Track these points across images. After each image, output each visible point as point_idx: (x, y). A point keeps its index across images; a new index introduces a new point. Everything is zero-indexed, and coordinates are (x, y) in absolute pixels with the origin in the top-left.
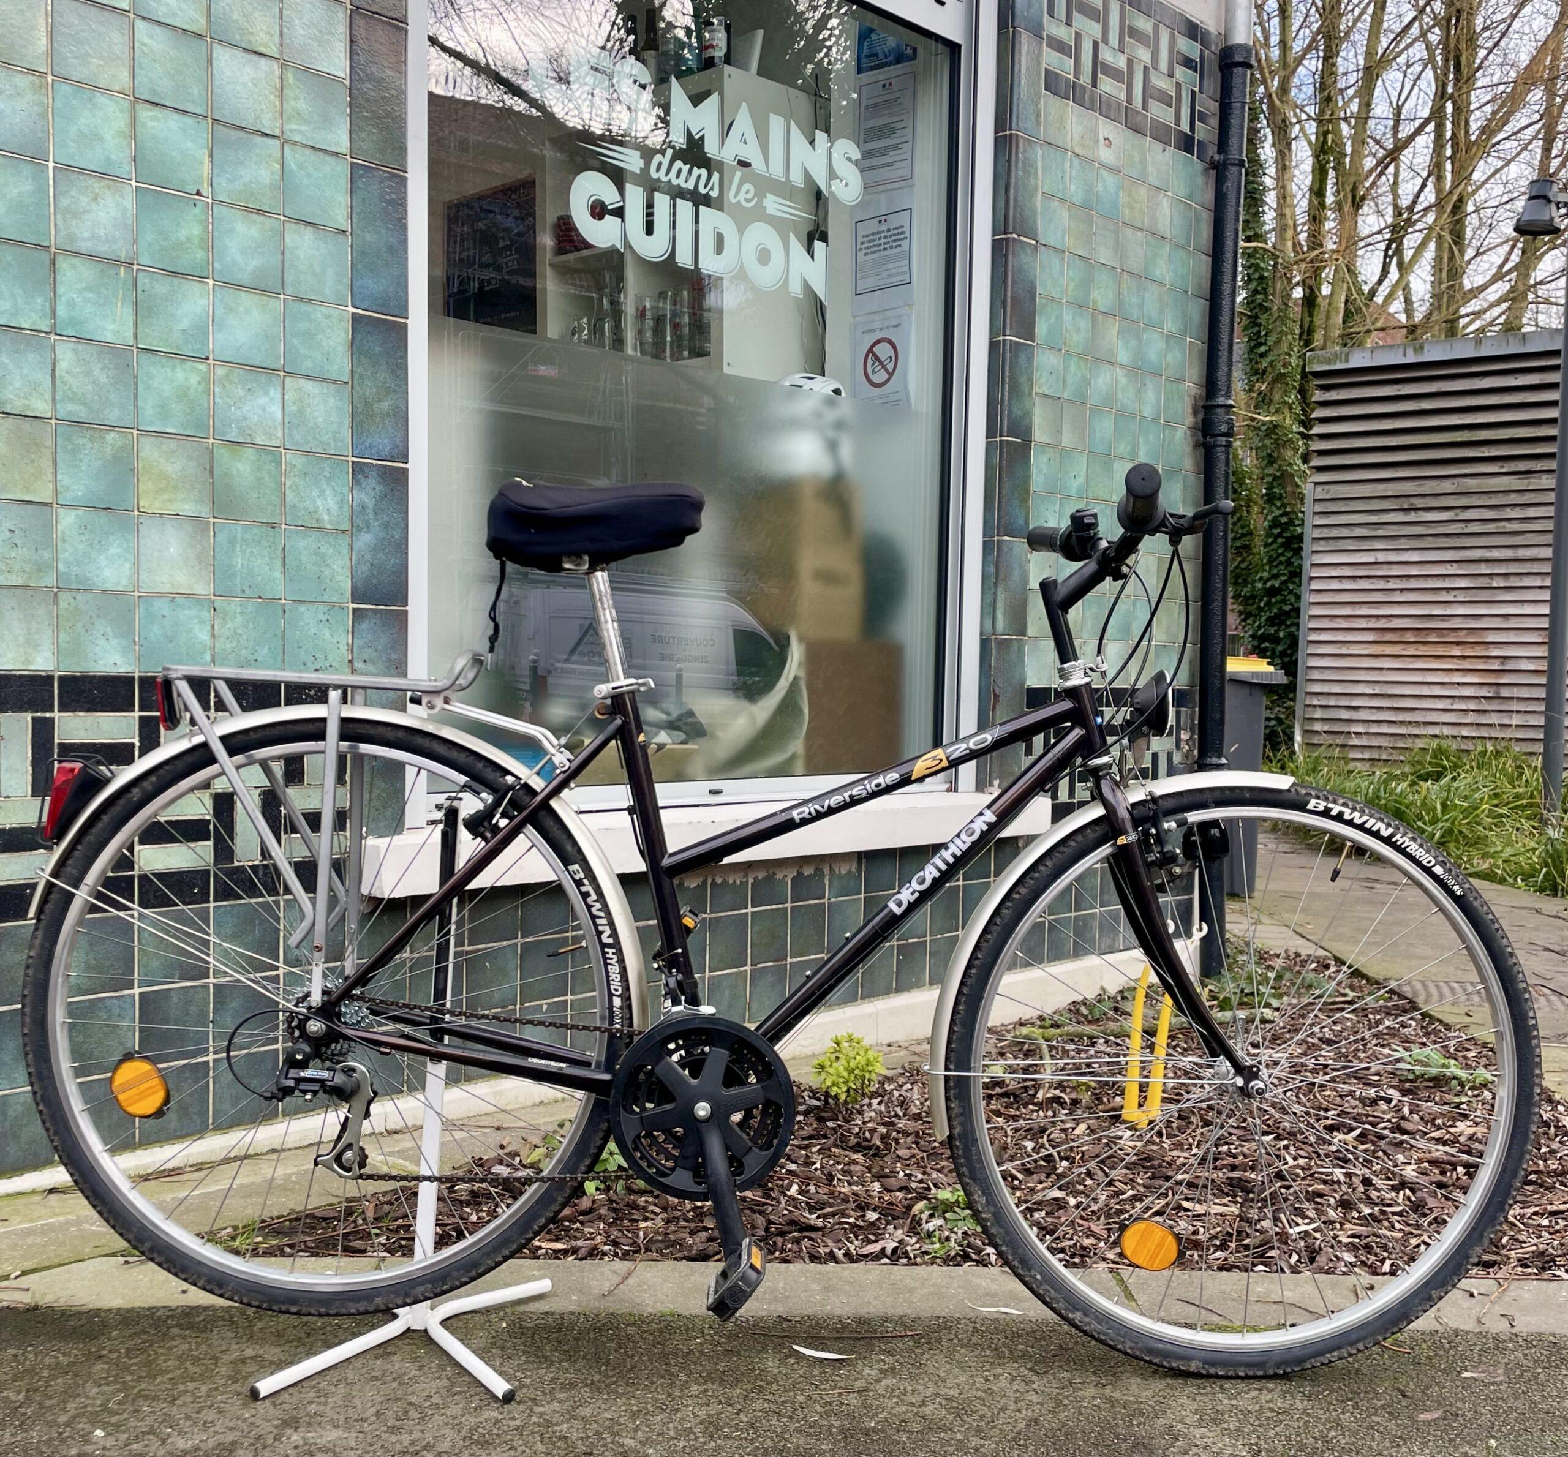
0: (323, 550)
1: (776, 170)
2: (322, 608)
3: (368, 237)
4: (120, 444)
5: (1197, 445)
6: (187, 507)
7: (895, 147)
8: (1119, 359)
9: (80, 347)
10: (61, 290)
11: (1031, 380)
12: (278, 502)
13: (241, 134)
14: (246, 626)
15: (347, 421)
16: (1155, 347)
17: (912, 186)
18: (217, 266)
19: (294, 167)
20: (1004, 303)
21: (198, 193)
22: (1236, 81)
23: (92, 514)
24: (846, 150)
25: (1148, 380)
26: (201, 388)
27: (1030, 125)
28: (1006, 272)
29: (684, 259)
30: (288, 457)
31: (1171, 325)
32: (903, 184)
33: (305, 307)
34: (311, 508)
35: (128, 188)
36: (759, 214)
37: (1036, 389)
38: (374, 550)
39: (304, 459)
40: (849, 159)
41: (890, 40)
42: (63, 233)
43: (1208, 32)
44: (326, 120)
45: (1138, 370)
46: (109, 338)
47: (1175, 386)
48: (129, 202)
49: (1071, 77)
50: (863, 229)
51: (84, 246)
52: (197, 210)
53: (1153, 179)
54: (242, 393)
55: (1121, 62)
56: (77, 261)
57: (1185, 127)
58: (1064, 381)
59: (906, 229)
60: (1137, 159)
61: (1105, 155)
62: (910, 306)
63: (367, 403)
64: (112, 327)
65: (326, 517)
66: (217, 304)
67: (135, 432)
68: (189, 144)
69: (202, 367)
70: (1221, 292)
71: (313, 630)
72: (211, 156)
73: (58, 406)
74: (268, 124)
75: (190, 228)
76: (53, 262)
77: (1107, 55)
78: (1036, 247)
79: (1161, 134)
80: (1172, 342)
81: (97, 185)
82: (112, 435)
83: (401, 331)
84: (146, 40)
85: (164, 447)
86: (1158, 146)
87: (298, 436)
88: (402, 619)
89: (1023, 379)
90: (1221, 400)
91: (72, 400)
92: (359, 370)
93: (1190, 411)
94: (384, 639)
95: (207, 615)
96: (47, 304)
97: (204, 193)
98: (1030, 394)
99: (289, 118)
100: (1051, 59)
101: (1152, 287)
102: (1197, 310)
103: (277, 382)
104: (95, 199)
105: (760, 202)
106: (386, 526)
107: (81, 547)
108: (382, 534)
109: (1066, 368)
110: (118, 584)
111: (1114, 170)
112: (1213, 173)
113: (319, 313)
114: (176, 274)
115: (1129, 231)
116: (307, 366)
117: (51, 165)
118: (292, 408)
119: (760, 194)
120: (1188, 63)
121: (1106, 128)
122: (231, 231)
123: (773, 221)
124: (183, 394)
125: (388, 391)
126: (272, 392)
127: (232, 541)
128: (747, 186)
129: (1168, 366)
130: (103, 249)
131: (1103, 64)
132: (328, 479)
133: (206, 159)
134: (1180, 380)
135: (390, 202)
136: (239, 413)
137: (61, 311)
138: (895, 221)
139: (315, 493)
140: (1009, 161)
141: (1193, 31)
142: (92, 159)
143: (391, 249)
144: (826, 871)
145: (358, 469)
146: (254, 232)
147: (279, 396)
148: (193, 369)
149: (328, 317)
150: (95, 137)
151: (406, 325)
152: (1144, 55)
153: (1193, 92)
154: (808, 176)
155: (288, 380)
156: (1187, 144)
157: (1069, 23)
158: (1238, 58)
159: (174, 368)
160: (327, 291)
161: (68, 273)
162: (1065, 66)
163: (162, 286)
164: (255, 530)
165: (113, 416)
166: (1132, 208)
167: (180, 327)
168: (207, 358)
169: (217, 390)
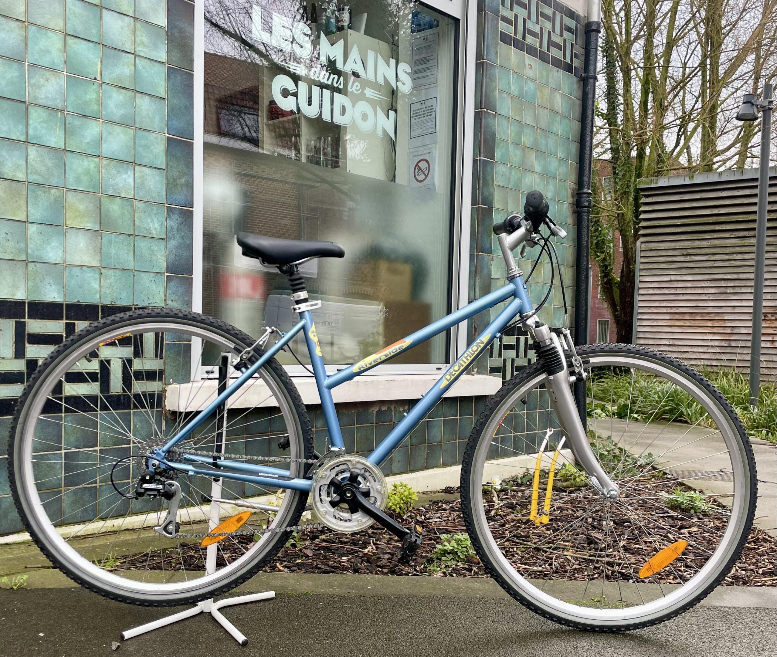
0: (152, 247)
1: (371, 75)
2: (152, 274)
3: (175, 101)
4: (58, 194)
5: (574, 212)
6: (89, 225)
7: (429, 68)
8: (536, 170)
9: (40, 149)
10: (30, 122)
11: (493, 178)
12: (132, 225)
13: (116, 51)
14: (116, 282)
15: (164, 188)
16: (553, 165)
17: (437, 86)
18: (104, 113)
19: (140, 68)
20: (480, 141)
21: (95, 79)
22: (593, 39)
23: (44, 227)
24: (404, 67)
25: (550, 181)
26: (96, 170)
27: (492, 57)
28: (481, 127)
29: (326, 117)
30: (137, 203)
31: (561, 155)
32: (433, 85)
33: (145, 133)
34: (147, 228)
35: (62, 75)
36: (362, 97)
37: (495, 183)
38: (178, 248)
39: (144, 204)
40: (406, 72)
41: (426, 17)
42: (31, 96)
43: (579, 16)
44: (155, 46)
45: (545, 176)
46: (53, 145)
47: (563, 183)
48: (63, 82)
49: (513, 35)
50: (414, 107)
51: (42, 102)
52: (95, 87)
53: (551, 85)
54: (115, 172)
55: (537, 29)
56: (38, 109)
57: (568, 60)
58: (509, 179)
59: (434, 107)
60: (545, 74)
61: (529, 72)
62: (436, 143)
63: (174, 179)
64: (54, 140)
65: (154, 232)
66: (104, 130)
67: (65, 189)
68: (91, 56)
69: (96, 160)
70: (585, 139)
71: (147, 285)
72: (101, 62)
73: (29, 176)
74: (128, 47)
75: (91, 95)
76: (27, 109)
77: (530, 25)
78: (495, 116)
79: (556, 63)
80: (562, 162)
81: (48, 74)
82: (54, 190)
83: (190, 146)
84: (73, 8)
85: (78, 197)
86: (555, 69)
87: (141, 194)
88: (189, 282)
89: (489, 178)
90: (585, 191)
91: (35, 173)
92: (171, 163)
93: (570, 195)
94: (181, 291)
95: (98, 276)
96: (24, 128)
97: (98, 78)
98: (493, 185)
99: (138, 45)
100: (503, 26)
101: (552, 136)
102: (574, 148)
103: (131, 167)
104: (47, 80)
105: (363, 91)
106: (182, 237)
107: (39, 242)
108: (180, 241)
109: (510, 173)
110: (56, 260)
111: (533, 80)
112: (582, 82)
113: (152, 136)
114: (84, 116)
115: (541, 110)
116: (145, 161)
117: (27, 64)
118: (138, 180)
119: (363, 88)
120: (569, 30)
121: (529, 59)
122: (111, 97)
123: (369, 101)
124: (87, 172)
125: (184, 174)
126: (129, 172)
127: (110, 242)
128: (357, 84)
129: (559, 173)
130: (50, 104)
131: (529, 30)
132: (155, 214)
133: (99, 63)
134: (565, 181)
135: (185, 85)
136: (113, 182)
137: (31, 132)
138: (428, 103)
139: (149, 220)
140: (482, 74)
141: (571, 14)
142: (45, 61)
143: (186, 107)
144: (393, 409)
145: (169, 210)
146: (121, 98)
147: (132, 175)
148: (93, 161)
149: (156, 138)
150: (47, 51)
151: (193, 143)
152: (548, 25)
153: (572, 44)
154: (386, 80)
155: (137, 167)
156: (569, 68)
157: (512, 9)
158: (594, 28)
159: (83, 160)
160: (155, 126)
161: (34, 114)
162: (509, 30)
163: (78, 122)
164: (121, 237)
165: (54, 181)
166: (542, 98)
167: (86, 141)
168: (99, 156)
169: (103, 171)
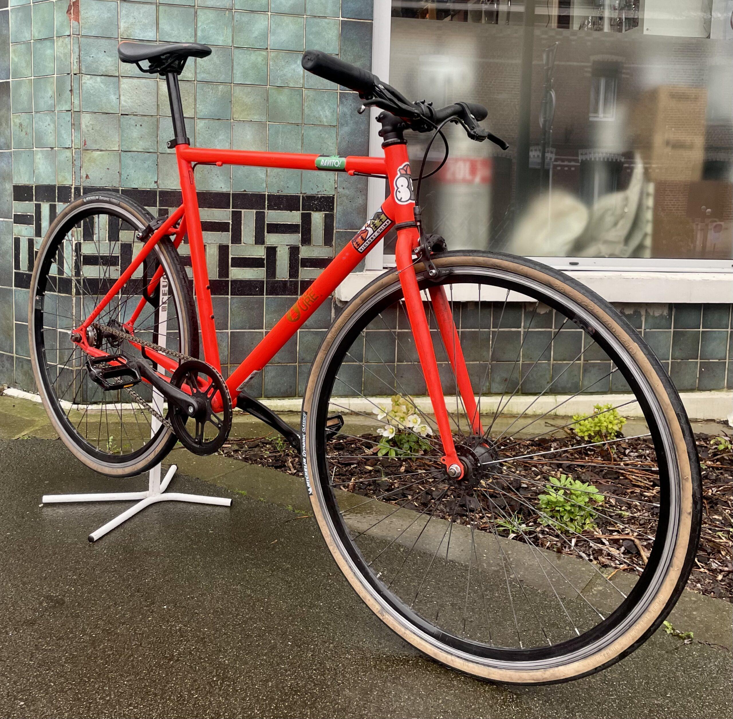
0: (323, 135)
4: (225, 90)
6: (256, 117)
10: (199, 24)
12: (300, 113)
18: (273, 6)
23: (212, 121)
26: (264, 63)
30: (305, 92)
33: (317, 20)
34: (317, 116)
38: (350, 134)
39: (314, 93)
46: (220, 43)
51: (210, 4)
54: (283, 63)
56: (206, 11)
64: (222, 38)
65: (325, 120)
66: (272, 23)
67: (232, 84)
69: (264, 53)
71: (317, 173)
73: (198, 75)
76: (196, 13)
82: (221, 86)
83: (370, 27)
85: (245, 91)
87: (311, 82)
91: (204, 72)
92: (344, 48)
96: (193, 31)
103: (301, 57)
106: (356, 123)
107: (207, 136)
108: (355, 127)
113: (324, 22)
114: (252, 12)
116: (316, 48)
124: (254, 66)
125: (360, 57)
126: (298, 62)
130: (218, 4)
132: (326, 102)
136: (282, 73)
137: (199, 34)
139: (319, 108)
144: (643, 312)
145: (343, 96)
148: (260, 54)
149: (328, 24)
151: (372, 23)
159: (250, 54)
160: (328, 11)
161: (203, 17)
163: (245, 18)
164: (289, 127)
165: (222, 79)
167: (253, 36)
168: (267, 49)
169: (271, 63)
